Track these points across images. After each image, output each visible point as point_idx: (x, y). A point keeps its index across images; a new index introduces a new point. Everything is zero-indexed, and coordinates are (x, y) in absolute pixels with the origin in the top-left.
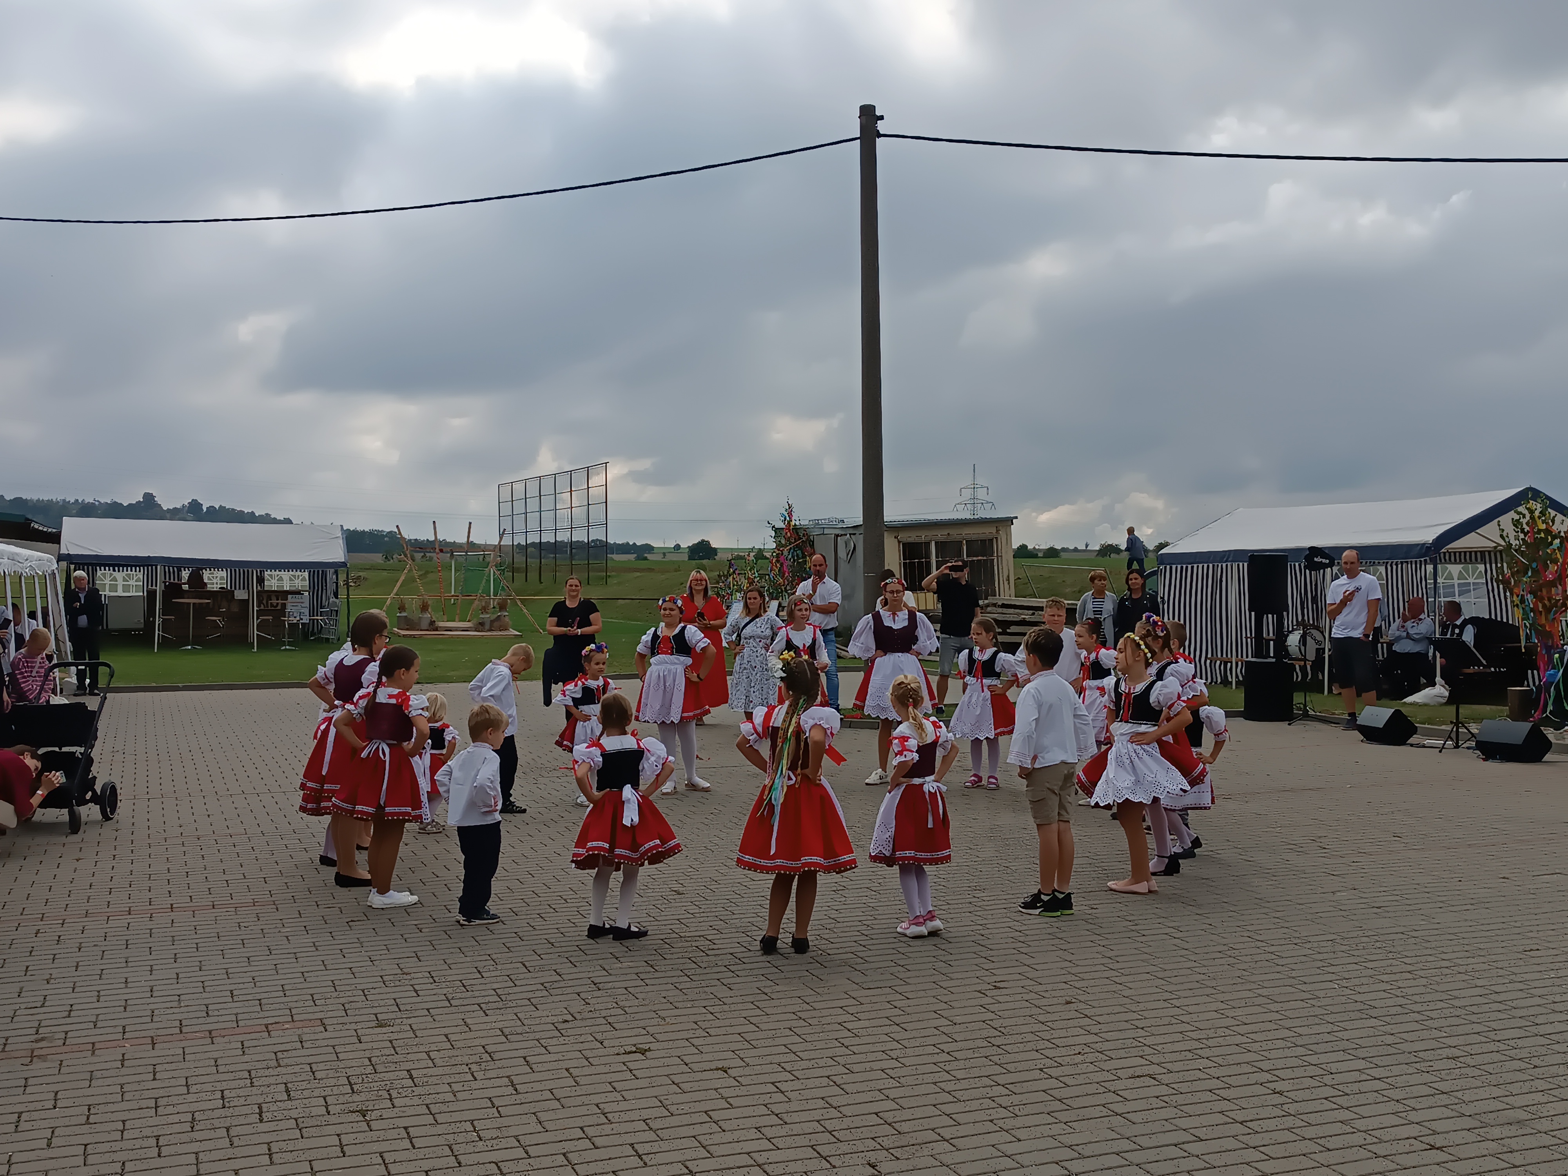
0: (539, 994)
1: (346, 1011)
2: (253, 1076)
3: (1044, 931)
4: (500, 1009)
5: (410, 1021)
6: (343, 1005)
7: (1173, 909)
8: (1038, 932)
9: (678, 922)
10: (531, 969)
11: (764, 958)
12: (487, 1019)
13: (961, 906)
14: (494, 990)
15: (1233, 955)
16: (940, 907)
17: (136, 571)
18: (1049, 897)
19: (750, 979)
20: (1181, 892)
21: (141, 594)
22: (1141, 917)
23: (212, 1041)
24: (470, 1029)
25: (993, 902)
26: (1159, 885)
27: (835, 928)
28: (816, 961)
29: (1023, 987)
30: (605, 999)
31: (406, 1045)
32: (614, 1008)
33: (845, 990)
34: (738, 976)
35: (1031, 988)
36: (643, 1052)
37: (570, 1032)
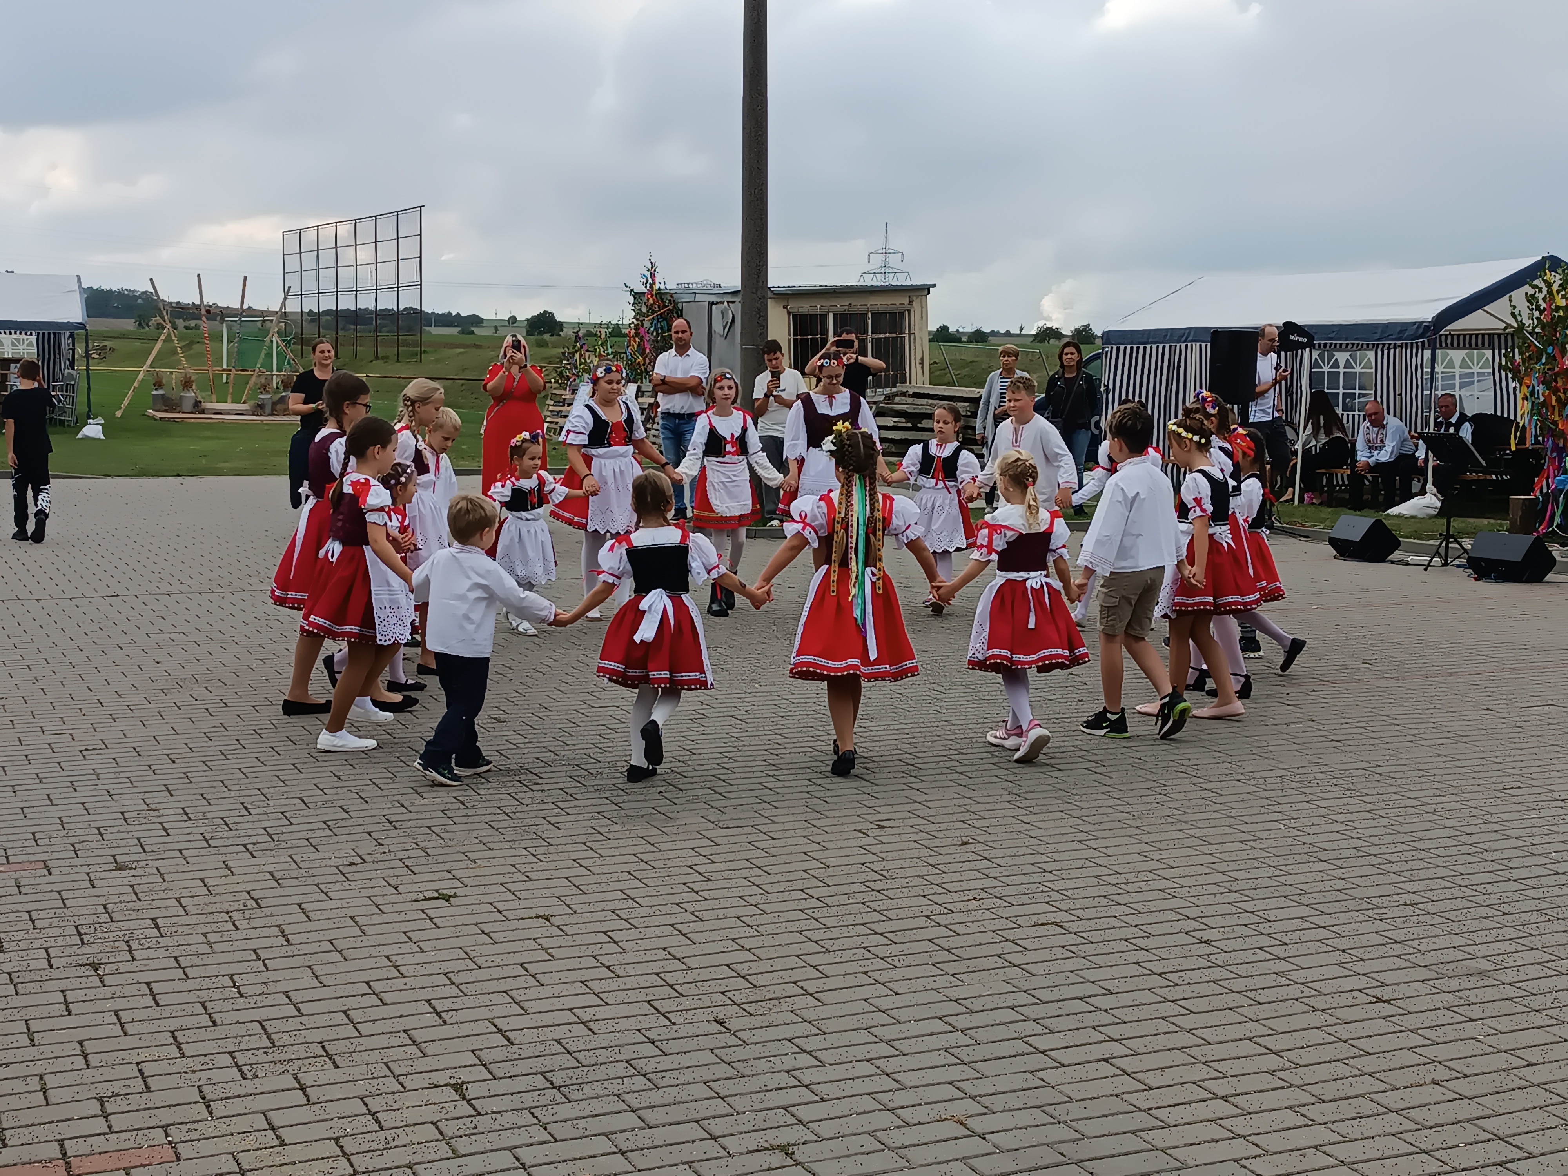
0: (320, 833)
1: (75, 851)
4: (271, 850)
5: (156, 864)
6: (73, 845)
10: (311, 806)
12: (254, 861)
14: (265, 829)
15: (1163, 792)
18: (1117, 716)
19: (584, 817)
24: (232, 872)
27: (689, 760)
28: (666, 798)
29: (912, 826)
30: (403, 839)
31: (151, 891)
32: (413, 849)
33: (698, 829)
34: (568, 814)
35: (921, 828)
36: (447, 898)
37: (357, 876)
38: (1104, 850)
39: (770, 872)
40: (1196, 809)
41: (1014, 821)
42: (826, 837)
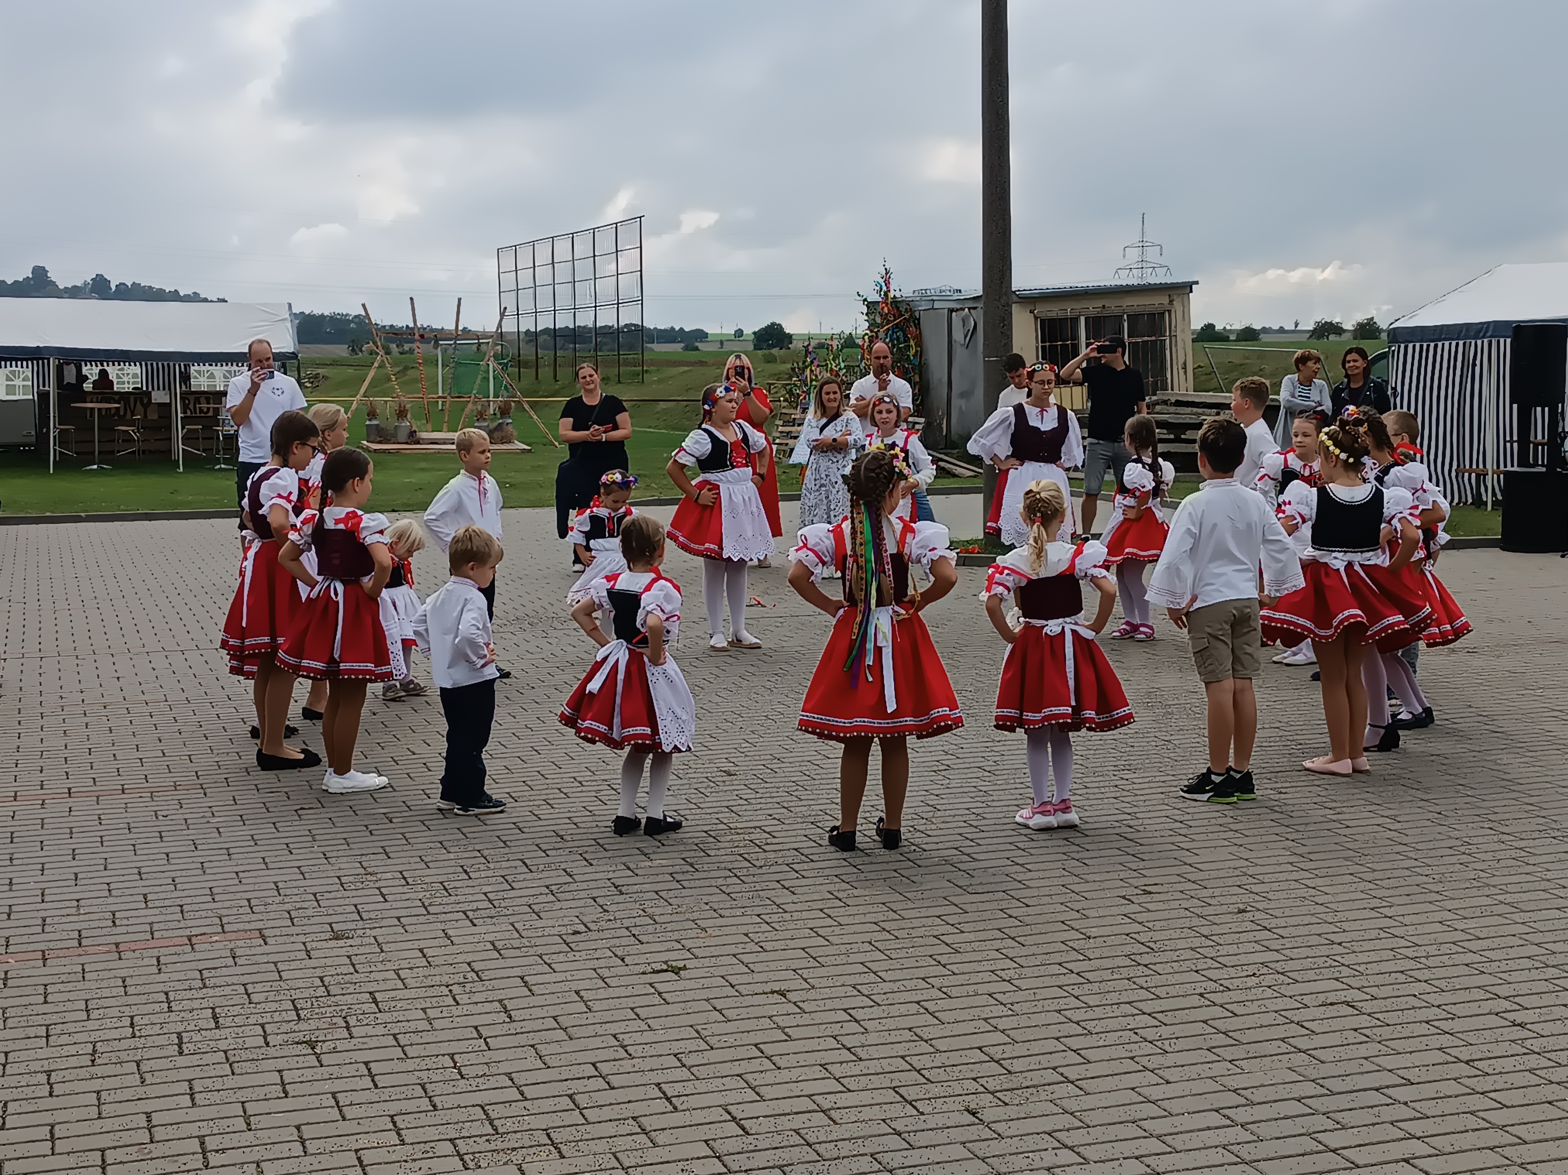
0: (542, 899)
1: (291, 919)
2: (172, 999)
3: (1213, 821)
4: (491, 917)
5: (374, 932)
6: (289, 913)
7: (1390, 794)
8: (1205, 822)
9: (727, 810)
10: (533, 868)
11: (839, 855)
12: (474, 930)
13: (1103, 790)
14: (485, 894)
16: (1076, 792)
17: (22, 367)
18: (1222, 778)
19: (820, 880)
20: (1401, 771)
21: (31, 397)
22: (1345, 805)
23: (120, 955)
24: (452, 942)
25: (1147, 785)
26: (1371, 763)
27: (933, 817)
28: (909, 860)
29: (1181, 892)
30: (629, 905)
31: (368, 962)
32: (640, 916)
33: (944, 895)
34: (804, 877)
35: (1193, 893)
36: (676, 971)
37: (582, 946)
38: (1400, 919)
39: (1024, 943)
40: (1506, 871)
41: (1297, 885)
42: (1085, 904)
